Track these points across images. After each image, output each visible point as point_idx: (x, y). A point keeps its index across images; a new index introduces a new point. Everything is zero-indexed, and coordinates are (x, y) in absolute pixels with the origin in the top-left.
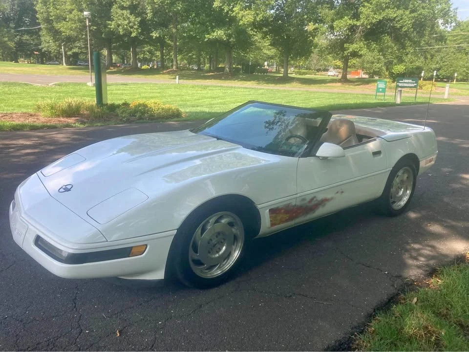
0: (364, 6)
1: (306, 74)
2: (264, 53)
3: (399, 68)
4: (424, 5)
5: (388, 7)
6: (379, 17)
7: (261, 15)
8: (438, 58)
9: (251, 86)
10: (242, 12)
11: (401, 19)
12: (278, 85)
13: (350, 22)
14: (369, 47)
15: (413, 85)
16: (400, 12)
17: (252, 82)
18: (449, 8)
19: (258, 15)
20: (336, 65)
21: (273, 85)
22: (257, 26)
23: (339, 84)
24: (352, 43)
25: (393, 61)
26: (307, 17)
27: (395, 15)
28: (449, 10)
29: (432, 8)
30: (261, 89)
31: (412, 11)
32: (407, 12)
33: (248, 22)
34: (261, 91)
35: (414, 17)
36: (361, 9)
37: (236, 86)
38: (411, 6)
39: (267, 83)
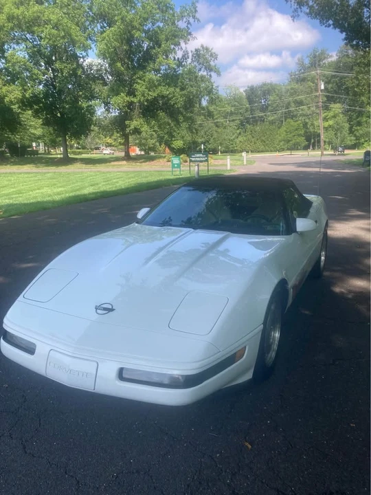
0: (137, 83)
1: (82, 153)
2: (31, 133)
3: (178, 144)
4: (192, 83)
5: (159, 85)
6: (153, 94)
7: (30, 91)
8: (203, 133)
9: (29, 171)
10: (6, 87)
11: (174, 96)
12: (60, 168)
13: (128, 99)
14: (148, 124)
15: (204, 159)
16: (172, 89)
17: (28, 165)
18: (212, 86)
19: (25, 90)
20: (108, 143)
21: (54, 168)
22: (26, 103)
23: (124, 162)
24: (131, 120)
25: (164, 137)
26: (83, 94)
27: (168, 92)
28: (212, 88)
29: (199, 87)
30: (48, 173)
31: (182, 89)
32: (178, 90)
33: (15, 98)
34: (49, 175)
35: (185, 95)
36: (136, 86)
37: (12, 171)
38: (180, 84)
39: (46, 166)
